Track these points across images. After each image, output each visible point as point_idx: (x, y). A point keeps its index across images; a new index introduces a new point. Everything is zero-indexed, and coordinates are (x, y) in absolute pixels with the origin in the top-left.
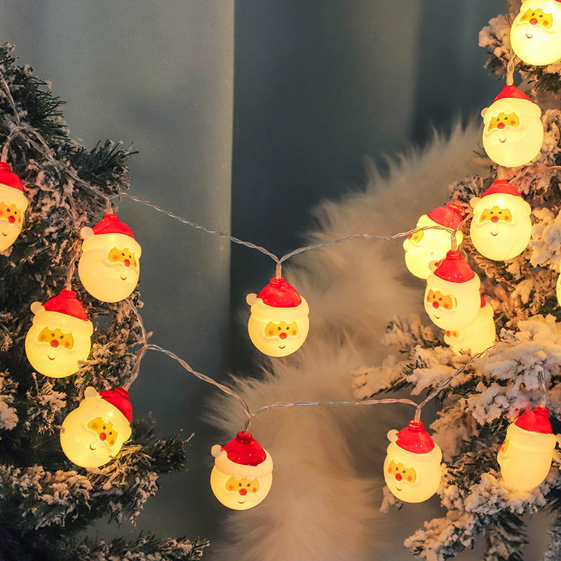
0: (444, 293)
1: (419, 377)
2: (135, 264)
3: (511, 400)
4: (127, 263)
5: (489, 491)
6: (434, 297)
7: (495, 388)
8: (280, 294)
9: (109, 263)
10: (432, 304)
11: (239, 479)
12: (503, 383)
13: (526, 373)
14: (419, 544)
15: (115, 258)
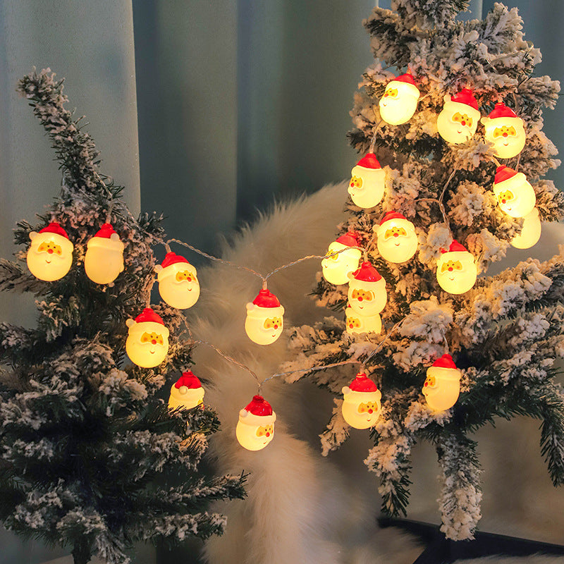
0: (366, 290)
1: (356, 349)
2: (195, 279)
3: (426, 350)
4: (189, 279)
5: (421, 413)
6: (358, 294)
7: (414, 345)
8: (271, 299)
9: (178, 282)
10: (357, 299)
11: (264, 427)
12: (419, 339)
13: (433, 331)
14: (375, 461)
15: (181, 278)
